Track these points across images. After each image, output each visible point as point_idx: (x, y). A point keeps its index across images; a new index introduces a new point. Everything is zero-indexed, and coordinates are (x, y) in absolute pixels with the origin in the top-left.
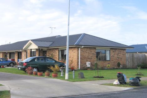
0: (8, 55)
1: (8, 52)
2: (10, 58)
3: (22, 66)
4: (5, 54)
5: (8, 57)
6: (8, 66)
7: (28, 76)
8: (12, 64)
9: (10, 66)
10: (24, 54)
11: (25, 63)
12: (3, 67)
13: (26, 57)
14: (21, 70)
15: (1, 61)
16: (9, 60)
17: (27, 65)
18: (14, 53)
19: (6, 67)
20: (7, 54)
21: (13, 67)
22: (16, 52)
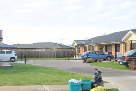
0: (104, 48)
1: (104, 45)
2: (106, 51)
3: (124, 60)
4: (101, 47)
5: (104, 50)
6: (105, 60)
7: (131, 71)
8: (109, 58)
9: (108, 60)
10: (122, 47)
11: (128, 56)
12: (100, 61)
13: (124, 50)
14: (122, 64)
15: (97, 54)
16: (105, 53)
17: (129, 59)
18: (110, 45)
19: (103, 61)
20: (103, 46)
21: (110, 61)
22: (113, 44)
